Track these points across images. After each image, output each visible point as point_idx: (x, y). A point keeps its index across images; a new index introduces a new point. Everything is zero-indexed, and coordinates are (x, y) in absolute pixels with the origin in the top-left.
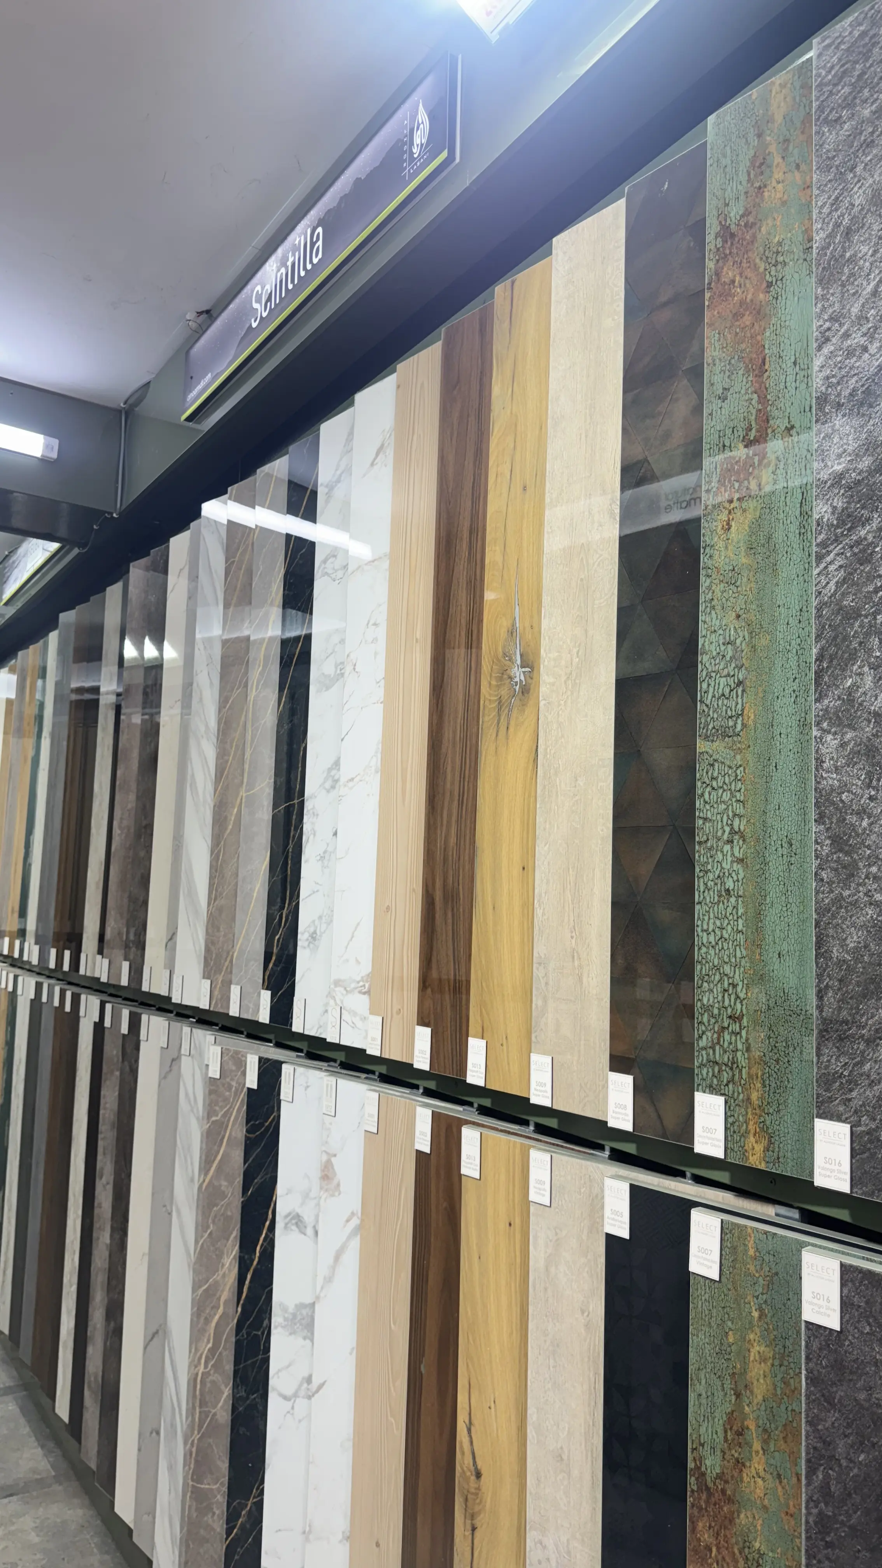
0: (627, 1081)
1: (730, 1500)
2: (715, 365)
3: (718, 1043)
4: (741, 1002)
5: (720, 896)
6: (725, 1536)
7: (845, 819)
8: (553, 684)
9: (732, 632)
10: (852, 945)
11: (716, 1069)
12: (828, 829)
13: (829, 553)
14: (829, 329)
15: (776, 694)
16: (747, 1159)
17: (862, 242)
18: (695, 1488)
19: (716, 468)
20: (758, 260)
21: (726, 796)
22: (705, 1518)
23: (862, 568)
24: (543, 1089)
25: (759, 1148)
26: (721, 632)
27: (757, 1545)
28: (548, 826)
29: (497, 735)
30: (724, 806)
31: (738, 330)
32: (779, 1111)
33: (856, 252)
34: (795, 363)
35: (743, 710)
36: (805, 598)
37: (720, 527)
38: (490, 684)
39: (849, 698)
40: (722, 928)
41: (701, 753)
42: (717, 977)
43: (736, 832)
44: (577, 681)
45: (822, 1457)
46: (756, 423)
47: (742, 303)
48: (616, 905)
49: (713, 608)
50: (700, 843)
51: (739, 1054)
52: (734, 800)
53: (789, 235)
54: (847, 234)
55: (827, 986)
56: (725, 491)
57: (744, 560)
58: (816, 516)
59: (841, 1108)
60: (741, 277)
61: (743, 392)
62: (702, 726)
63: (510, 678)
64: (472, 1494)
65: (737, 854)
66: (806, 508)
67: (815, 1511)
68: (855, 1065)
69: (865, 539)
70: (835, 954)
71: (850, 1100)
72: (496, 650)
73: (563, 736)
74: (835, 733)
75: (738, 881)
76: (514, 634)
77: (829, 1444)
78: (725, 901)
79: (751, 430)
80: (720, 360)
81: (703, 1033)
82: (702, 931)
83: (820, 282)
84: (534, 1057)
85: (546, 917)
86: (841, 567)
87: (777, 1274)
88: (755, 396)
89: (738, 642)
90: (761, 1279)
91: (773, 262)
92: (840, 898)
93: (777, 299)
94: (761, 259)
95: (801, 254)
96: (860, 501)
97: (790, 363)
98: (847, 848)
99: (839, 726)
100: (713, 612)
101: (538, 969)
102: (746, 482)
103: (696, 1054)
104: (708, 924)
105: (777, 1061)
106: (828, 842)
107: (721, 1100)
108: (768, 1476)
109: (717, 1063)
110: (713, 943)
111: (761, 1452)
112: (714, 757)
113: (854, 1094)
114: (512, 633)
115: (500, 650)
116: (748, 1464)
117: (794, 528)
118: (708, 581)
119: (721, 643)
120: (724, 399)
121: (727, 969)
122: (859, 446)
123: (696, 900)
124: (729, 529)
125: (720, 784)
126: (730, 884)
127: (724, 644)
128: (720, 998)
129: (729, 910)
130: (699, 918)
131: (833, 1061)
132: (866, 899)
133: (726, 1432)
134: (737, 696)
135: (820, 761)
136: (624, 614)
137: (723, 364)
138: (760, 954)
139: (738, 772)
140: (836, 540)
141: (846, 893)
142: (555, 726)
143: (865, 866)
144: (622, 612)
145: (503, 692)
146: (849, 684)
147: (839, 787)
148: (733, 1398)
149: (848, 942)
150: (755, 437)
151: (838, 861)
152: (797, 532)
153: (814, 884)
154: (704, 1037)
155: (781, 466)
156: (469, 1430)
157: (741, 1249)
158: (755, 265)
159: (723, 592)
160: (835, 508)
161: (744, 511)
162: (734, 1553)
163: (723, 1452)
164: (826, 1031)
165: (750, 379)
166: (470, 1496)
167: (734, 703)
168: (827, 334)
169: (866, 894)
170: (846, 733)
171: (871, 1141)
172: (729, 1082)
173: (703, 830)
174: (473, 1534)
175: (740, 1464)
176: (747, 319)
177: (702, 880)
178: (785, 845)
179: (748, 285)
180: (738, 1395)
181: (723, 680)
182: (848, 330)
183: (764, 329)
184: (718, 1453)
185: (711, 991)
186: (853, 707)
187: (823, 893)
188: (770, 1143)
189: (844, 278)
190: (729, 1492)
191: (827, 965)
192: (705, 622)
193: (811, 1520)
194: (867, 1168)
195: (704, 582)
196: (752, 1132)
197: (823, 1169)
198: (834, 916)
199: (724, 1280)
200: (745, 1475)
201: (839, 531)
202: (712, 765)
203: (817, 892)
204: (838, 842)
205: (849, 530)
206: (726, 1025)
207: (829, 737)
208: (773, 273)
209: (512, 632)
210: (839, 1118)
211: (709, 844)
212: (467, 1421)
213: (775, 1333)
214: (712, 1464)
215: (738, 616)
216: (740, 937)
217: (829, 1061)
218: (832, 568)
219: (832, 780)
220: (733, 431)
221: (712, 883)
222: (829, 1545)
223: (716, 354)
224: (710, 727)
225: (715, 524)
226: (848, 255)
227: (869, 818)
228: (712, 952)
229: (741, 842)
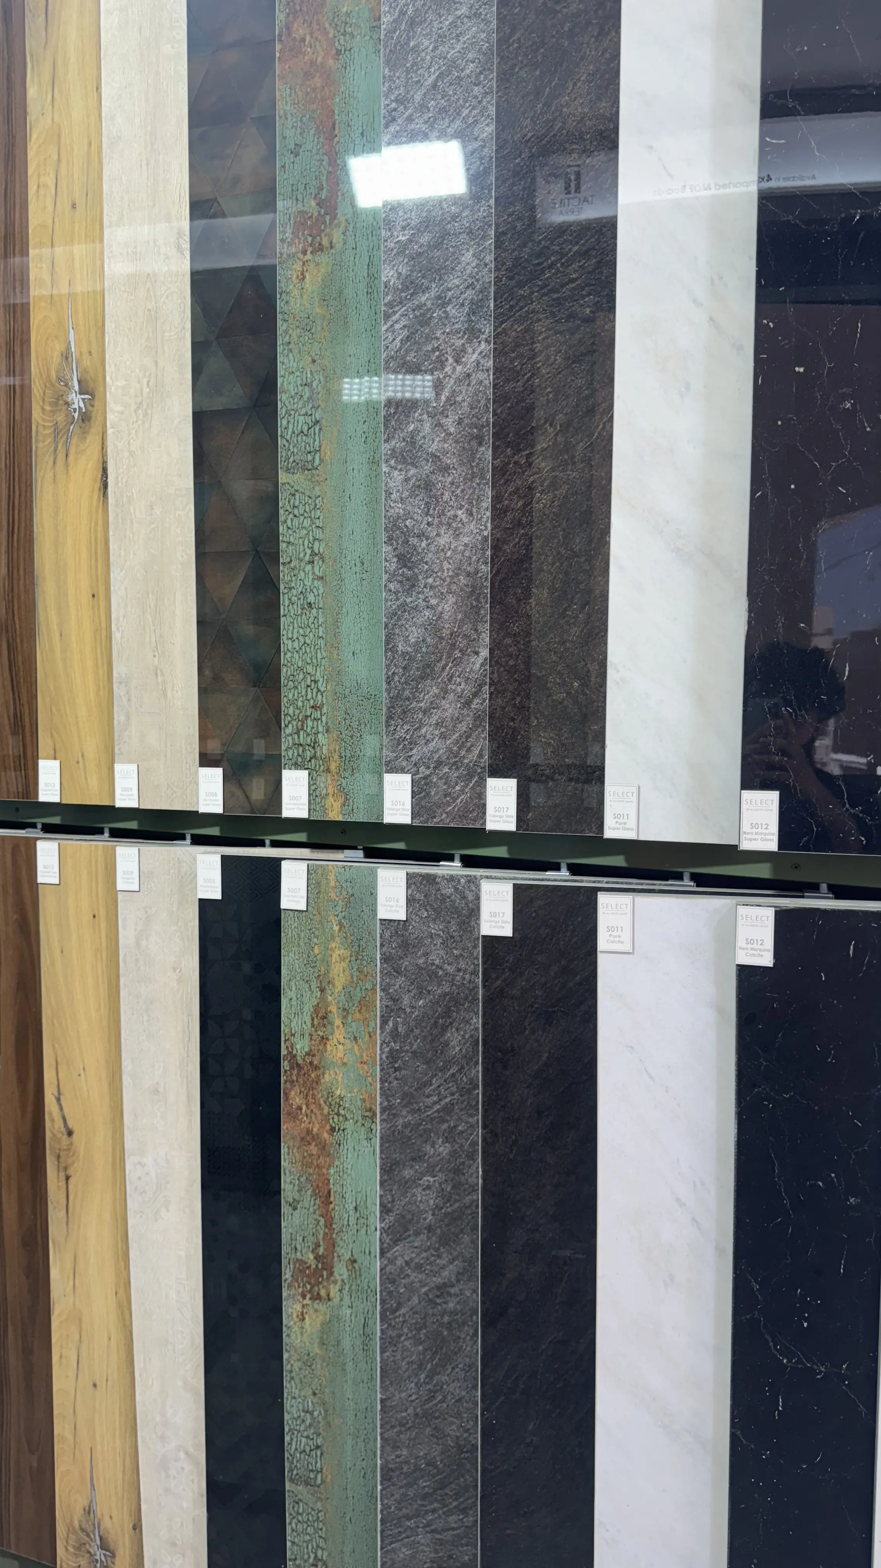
0: (217, 773)
1: (317, 1068)
2: (287, 119)
3: (302, 729)
4: (322, 694)
5: (303, 609)
6: (313, 1095)
7: (408, 541)
8: (122, 413)
9: (309, 375)
10: (413, 640)
11: (301, 749)
12: (395, 549)
13: (395, 313)
14: (395, 110)
15: (349, 435)
16: (327, 814)
17: (424, 35)
18: (288, 1068)
19: (290, 219)
20: (327, 25)
21: (307, 523)
22: (296, 1088)
23: (422, 329)
24: (130, 793)
25: (337, 805)
26: (298, 374)
27: (338, 1093)
28: (123, 553)
29: (54, 463)
30: (305, 532)
31: (309, 90)
32: (353, 775)
33: (419, 43)
34: (362, 134)
35: (320, 447)
36: (373, 351)
37: (295, 276)
38: (43, 409)
39: (412, 440)
40: (305, 636)
41: (283, 484)
42: (301, 676)
43: (316, 554)
44: (149, 412)
45: (392, 1010)
46: (328, 185)
47: (313, 63)
48: (202, 623)
49: (291, 350)
50: (284, 564)
51: (320, 736)
52: (314, 526)
53: (357, 9)
54: (411, 24)
55: (394, 674)
56: (299, 243)
57: (318, 310)
58: (384, 279)
59: (404, 764)
60: (312, 37)
61: (314, 151)
62: (283, 459)
63: (67, 404)
64: (64, 1150)
65: (317, 573)
66: (373, 270)
67: (387, 1049)
68: (415, 730)
69: (425, 304)
70: (400, 648)
71: (410, 756)
72: (49, 375)
73: (135, 465)
74: (401, 470)
75: (318, 595)
76: (70, 359)
77: (397, 1000)
78: (308, 613)
79: (322, 189)
80: (292, 114)
81: (289, 722)
82: (288, 639)
83: (387, 62)
84: (118, 767)
85: (125, 640)
86: (405, 326)
87: (353, 895)
88: (326, 158)
89: (314, 384)
90: (340, 902)
91: (342, 31)
92: (405, 604)
93: (346, 68)
94: (330, 25)
95: (368, 31)
96: (420, 271)
97: (358, 133)
98: (409, 565)
99: (404, 463)
100: (291, 355)
101: (118, 688)
102: (318, 238)
103: (283, 740)
104: (292, 633)
105: (352, 737)
106: (395, 560)
107: (304, 774)
108: (348, 1041)
109: (301, 745)
110: (298, 648)
111: (342, 1026)
112: (296, 488)
113: (414, 751)
114: (67, 358)
115: (53, 374)
116: (331, 1037)
117: (362, 287)
118: (285, 325)
119: (299, 383)
120: (297, 155)
121: (310, 669)
122: (420, 222)
123: (282, 613)
124: (303, 279)
125: (302, 512)
126: (311, 598)
127: (301, 385)
128: (304, 693)
129: (311, 620)
130: (284, 629)
131: (398, 729)
132: (424, 603)
133: (313, 1019)
134: (315, 434)
135: (389, 494)
136: (198, 348)
137: (294, 120)
138: (338, 654)
139: (317, 501)
140: (401, 303)
141: (409, 600)
142: (126, 454)
143: (423, 578)
144: (197, 347)
145: (59, 419)
146: (411, 428)
147: (405, 515)
148: (319, 993)
149: (410, 638)
150: (326, 197)
151: (403, 575)
152: (365, 291)
153: (384, 594)
154: (290, 726)
155: (351, 229)
156: (58, 1100)
157: (324, 882)
158: (325, 29)
159: (299, 337)
160: (400, 274)
161: (318, 264)
162: (320, 1105)
163: (311, 1035)
164: (393, 707)
165: (321, 140)
166: (62, 1154)
167: (312, 440)
168: (393, 113)
169: (424, 600)
170: (409, 470)
171: (426, 784)
172: (311, 758)
173: (286, 552)
174: (67, 1183)
175: (324, 1040)
176: (318, 81)
177: (286, 596)
178: (358, 564)
179: (318, 47)
180: (322, 990)
181: (301, 418)
182: (411, 115)
183: (334, 95)
184: (307, 1037)
185: (296, 688)
186: (415, 448)
187: (391, 601)
188: (346, 799)
189: (408, 65)
190: (315, 1063)
191: (394, 657)
192: (283, 363)
193: (384, 1056)
194: (423, 803)
195: (281, 326)
196: (331, 793)
197: (390, 809)
198: (399, 619)
199: (310, 909)
200: (328, 1046)
201: (403, 294)
202: (294, 495)
203: (386, 600)
204: (403, 560)
205: (412, 295)
206: (309, 713)
207: (396, 473)
208: (342, 42)
209: (66, 356)
210: (402, 771)
211: (292, 565)
212: (56, 1093)
213: (352, 938)
214: (301, 1046)
215: (314, 361)
216: (321, 642)
217: (395, 730)
218: (397, 326)
219: (398, 509)
220: (305, 188)
221: (296, 598)
222: (396, 1070)
223: (288, 108)
224: (291, 460)
225: (290, 272)
226: (412, 44)
227: (427, 540)
228: (296, 656)
229: (321, 563)
